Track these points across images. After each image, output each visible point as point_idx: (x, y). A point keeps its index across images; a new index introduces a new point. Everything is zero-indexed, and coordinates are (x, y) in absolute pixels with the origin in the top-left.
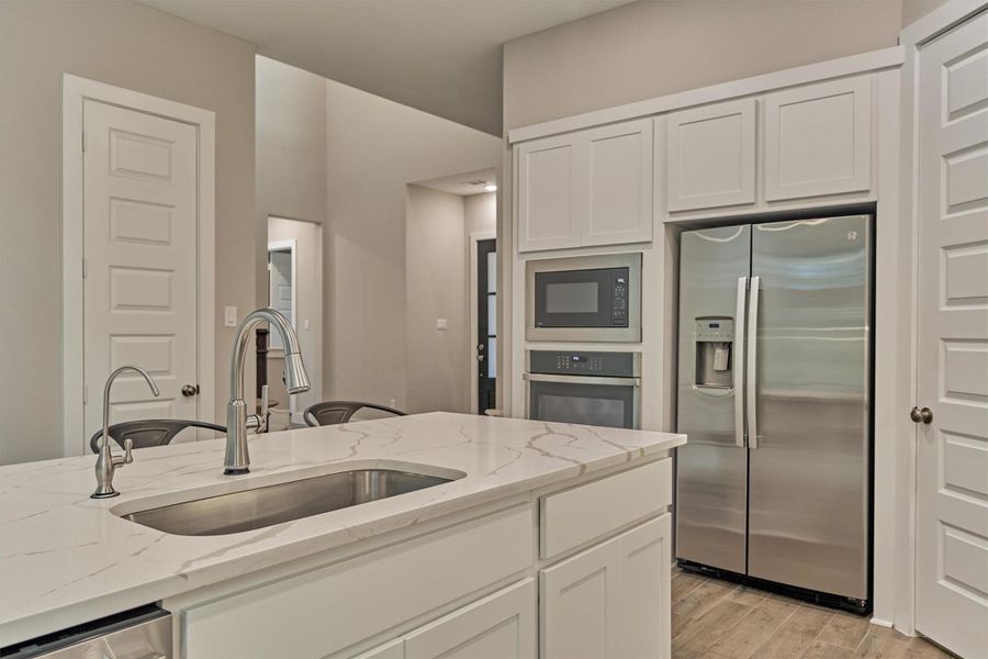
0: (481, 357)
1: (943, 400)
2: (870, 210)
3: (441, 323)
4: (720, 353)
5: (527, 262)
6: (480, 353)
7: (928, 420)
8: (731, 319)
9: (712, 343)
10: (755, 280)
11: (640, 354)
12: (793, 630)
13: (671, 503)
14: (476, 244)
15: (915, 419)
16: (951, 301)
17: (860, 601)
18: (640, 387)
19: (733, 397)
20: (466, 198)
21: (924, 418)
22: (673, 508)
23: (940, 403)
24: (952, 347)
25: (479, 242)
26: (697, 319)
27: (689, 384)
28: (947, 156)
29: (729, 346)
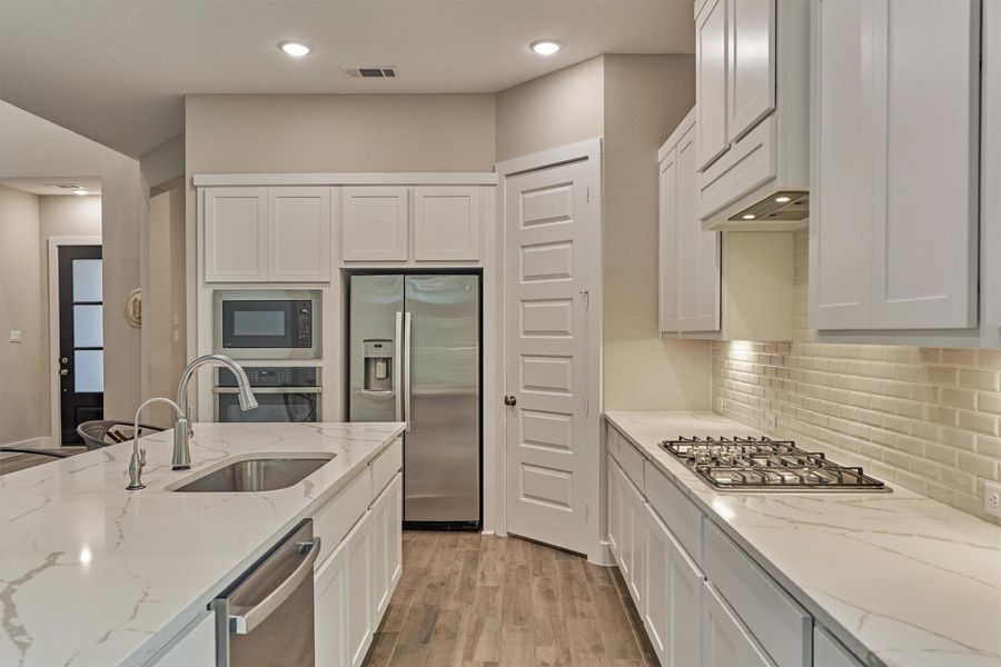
0: (65, 371)
1: (522, 391)
2: (479, 272)
3: (15, 335)
4: (381, 367)
5: (215, 291)
6: (63, 366)
7: (514, 403)
8: (391, 341)
9: (375, 359)
10: (408, 315)
11: (321, 368)
12: (443, 547)
13: (401, 465)
14: (57, 250)
15: (507, 403)
16: (526, 333)
17: (474, 522)
18: (320, 394)
19: (394, 397)
20: (41, 198)
21: (511, 402)
22: (403, 470)
23: (520, 393)
24: (527, 360)
25: (59, 247)
26: (365, 341)
27: (360, 389)
28: (523, 247)
29: (388, 361)
